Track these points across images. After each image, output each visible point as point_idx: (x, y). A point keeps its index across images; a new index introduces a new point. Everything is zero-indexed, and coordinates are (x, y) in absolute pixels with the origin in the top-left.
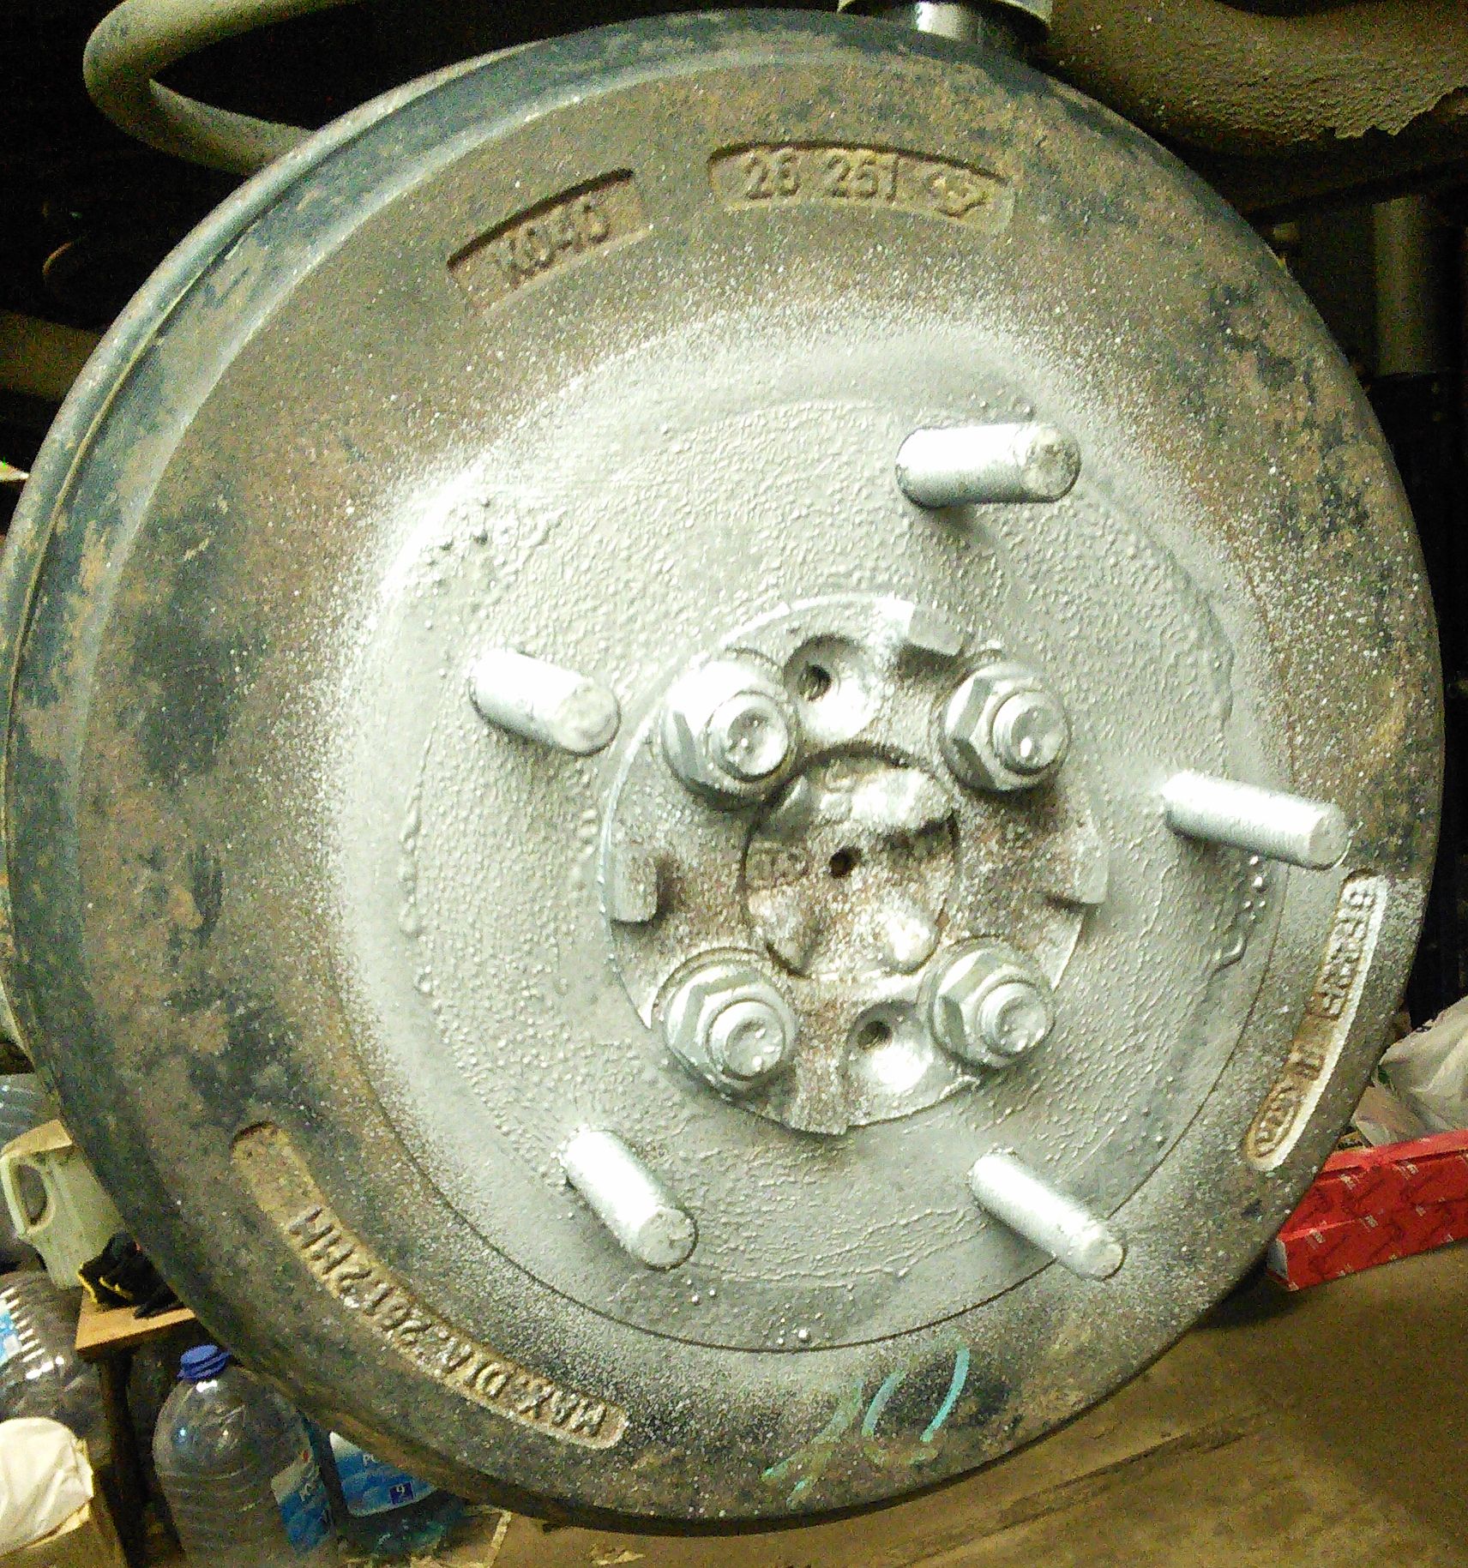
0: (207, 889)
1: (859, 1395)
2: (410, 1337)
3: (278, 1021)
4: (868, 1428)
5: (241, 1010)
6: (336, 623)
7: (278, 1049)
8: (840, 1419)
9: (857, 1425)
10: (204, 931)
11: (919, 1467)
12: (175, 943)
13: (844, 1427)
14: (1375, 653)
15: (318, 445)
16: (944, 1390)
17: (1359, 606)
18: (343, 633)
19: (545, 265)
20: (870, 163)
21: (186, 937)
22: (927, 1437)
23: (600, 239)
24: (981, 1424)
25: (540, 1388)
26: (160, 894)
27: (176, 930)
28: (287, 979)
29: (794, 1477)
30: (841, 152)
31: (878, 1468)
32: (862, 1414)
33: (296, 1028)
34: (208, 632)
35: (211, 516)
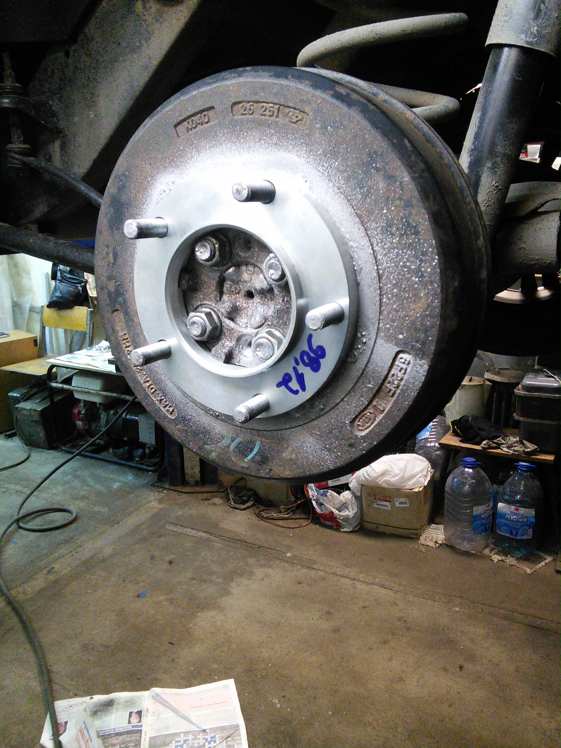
0: (115, 256)
1: (230, 439)
2: (138, 371)
3: (123, 288)
4: (232, 448)
5: (117, 283)
6: (144, 204)
7: (122, 295)
8: (225, 443)
9: (228, 446)
10: (114, 264)
11: (243, 467)
12: (109, 265)
13: (225, 445)
14: (417, 279)
15: (145, 163)
16: (252, 450)
17: (412, 262)
18: (145, 206)
19: (195, 128)
20: (272, 107)
21: (111, 264)
22: (246, 460)
23: (207, 123)
24: (260, 465)
25: (161, 397)
26: (108, 254)
27: (109, 262)
28: (126, 280)
29: (211, 451)
30: (265, 104)
31: (233, 462)
32: (230, 444)
33: (126, 291)
34: (122, 201)
35: (125, 176)
